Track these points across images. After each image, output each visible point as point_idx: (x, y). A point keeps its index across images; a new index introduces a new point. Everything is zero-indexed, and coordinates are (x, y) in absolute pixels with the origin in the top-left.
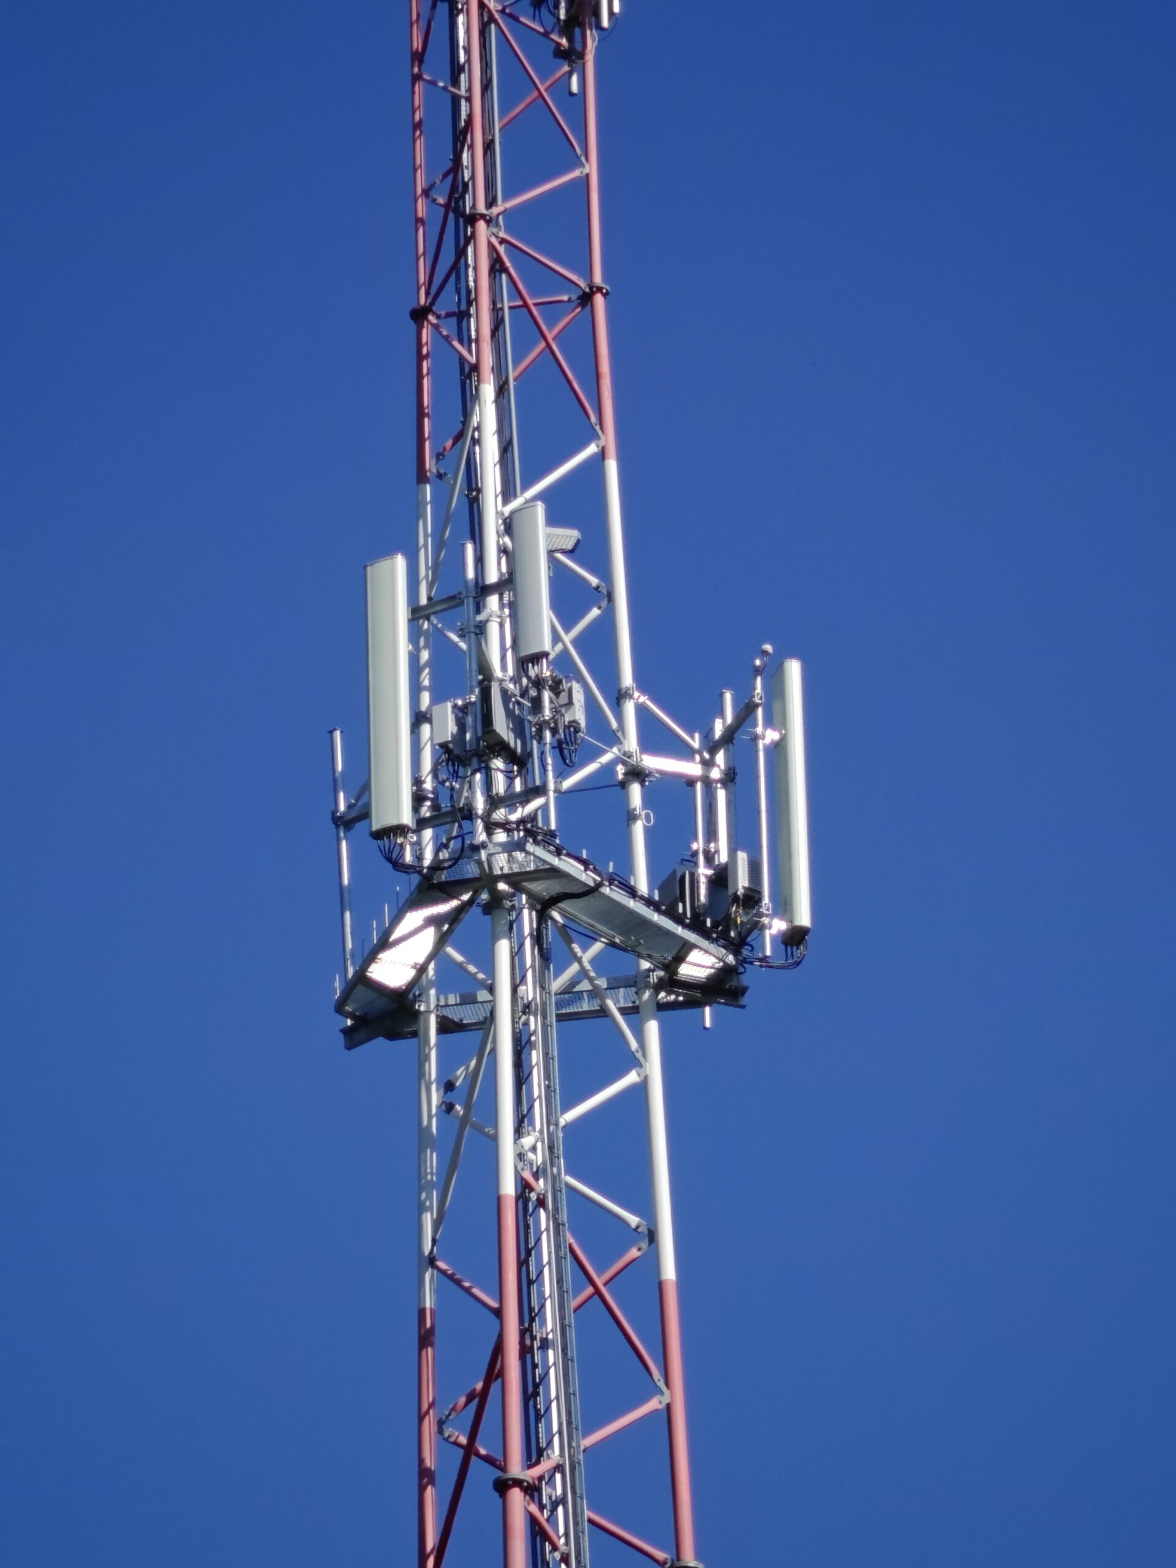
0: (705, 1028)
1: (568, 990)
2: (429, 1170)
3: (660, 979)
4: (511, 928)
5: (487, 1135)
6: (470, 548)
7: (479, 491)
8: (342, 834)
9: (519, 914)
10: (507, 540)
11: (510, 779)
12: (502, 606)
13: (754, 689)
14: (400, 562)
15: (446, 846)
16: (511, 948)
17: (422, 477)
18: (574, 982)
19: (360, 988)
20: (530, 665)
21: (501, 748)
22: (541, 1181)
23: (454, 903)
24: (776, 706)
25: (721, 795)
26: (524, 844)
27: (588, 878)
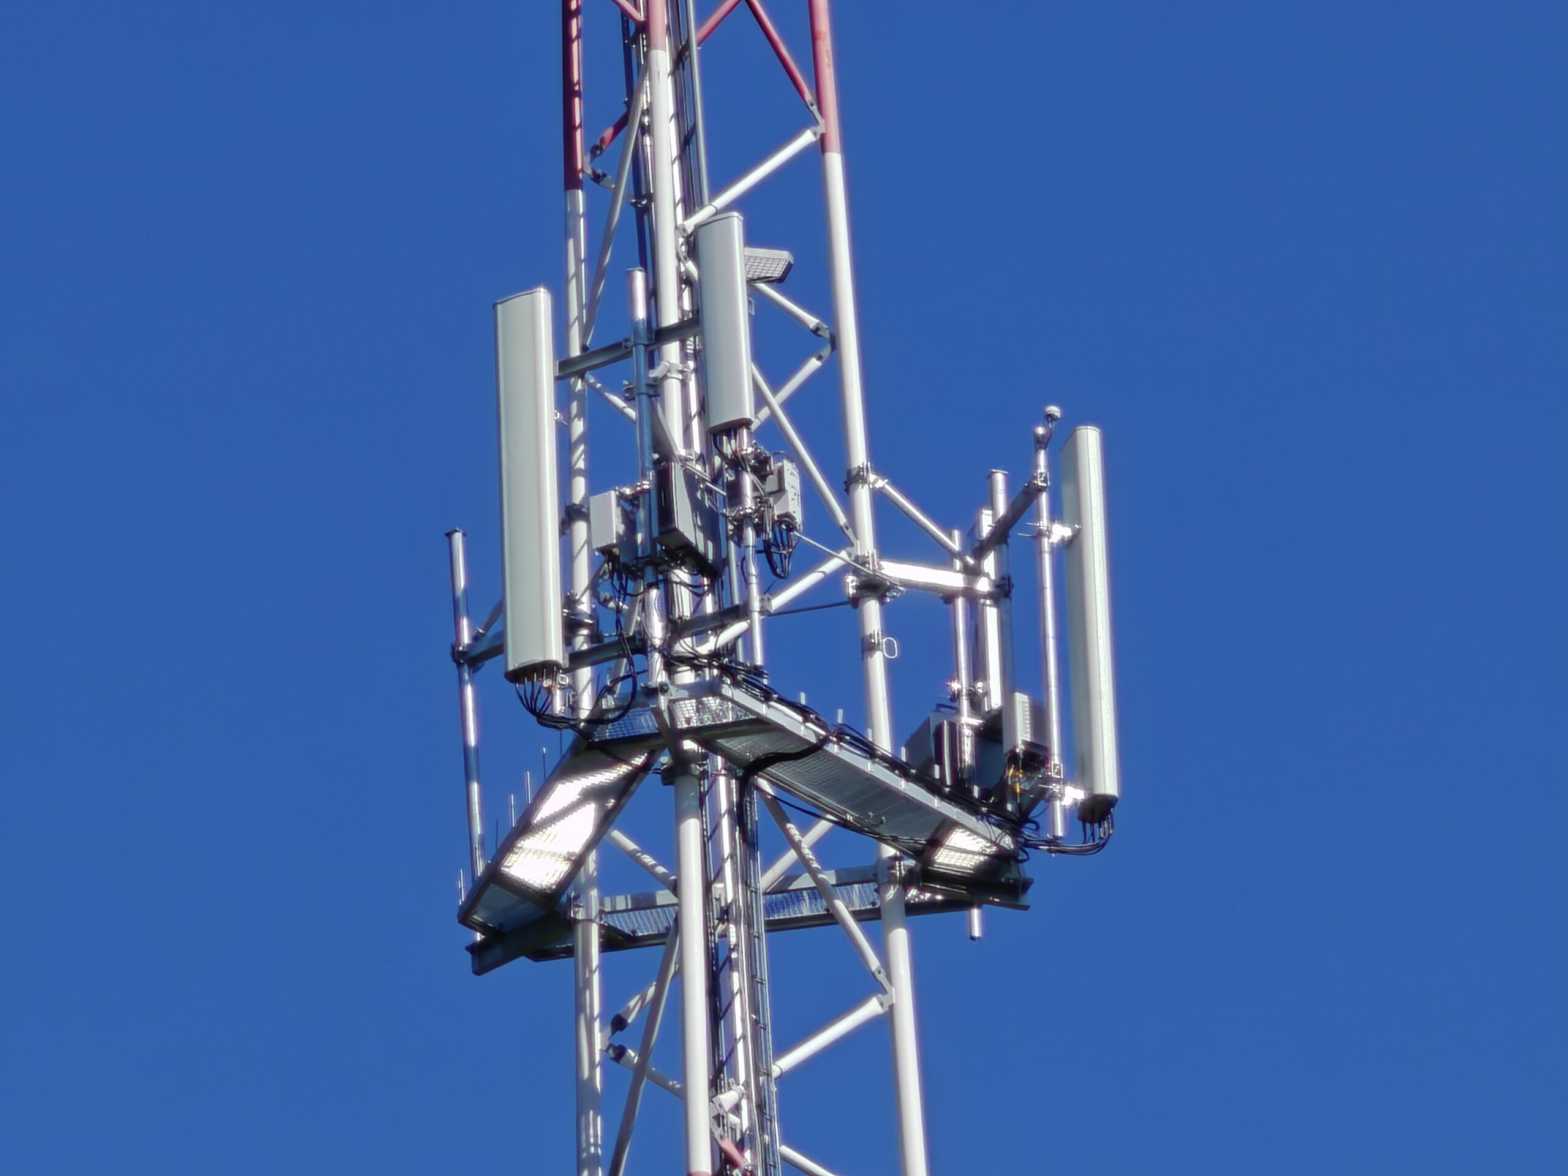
0: (973, 938)
1: (782, 887)
2: (592, 1140)
3: (910, 871)
4: (702, 803)
5: (671, 1090)
6: (639, 279)
7: (651, 197)
8: (466, 676)
9: (714, 783)
10: (691, 266)
11: (698, 595)
12: (684, 357)
13: (1037, 466)
14: (543, 297)
15: (610, 690)
16: (703, 830)
17: (572, 180)
18: (790, 876)
19: (493, 888)
20: (725, 438)
21: (686, 554)
22: (748, 1154)
23: (623, 769)
24: (1067, 492)
25: (992, 616)
26: (719, 687)
27: (809, 732)
